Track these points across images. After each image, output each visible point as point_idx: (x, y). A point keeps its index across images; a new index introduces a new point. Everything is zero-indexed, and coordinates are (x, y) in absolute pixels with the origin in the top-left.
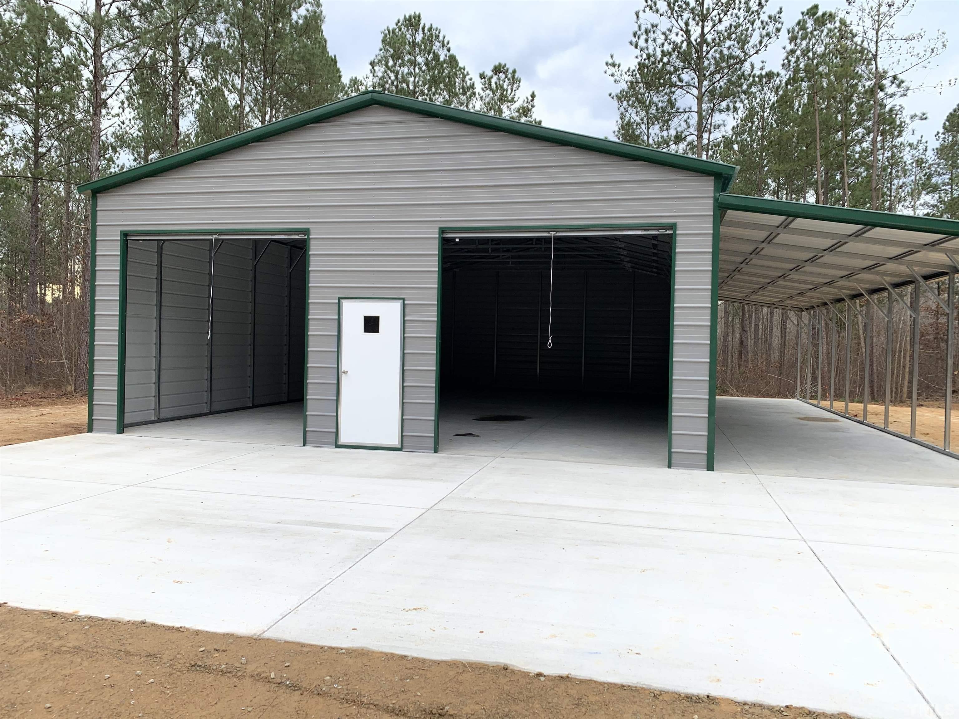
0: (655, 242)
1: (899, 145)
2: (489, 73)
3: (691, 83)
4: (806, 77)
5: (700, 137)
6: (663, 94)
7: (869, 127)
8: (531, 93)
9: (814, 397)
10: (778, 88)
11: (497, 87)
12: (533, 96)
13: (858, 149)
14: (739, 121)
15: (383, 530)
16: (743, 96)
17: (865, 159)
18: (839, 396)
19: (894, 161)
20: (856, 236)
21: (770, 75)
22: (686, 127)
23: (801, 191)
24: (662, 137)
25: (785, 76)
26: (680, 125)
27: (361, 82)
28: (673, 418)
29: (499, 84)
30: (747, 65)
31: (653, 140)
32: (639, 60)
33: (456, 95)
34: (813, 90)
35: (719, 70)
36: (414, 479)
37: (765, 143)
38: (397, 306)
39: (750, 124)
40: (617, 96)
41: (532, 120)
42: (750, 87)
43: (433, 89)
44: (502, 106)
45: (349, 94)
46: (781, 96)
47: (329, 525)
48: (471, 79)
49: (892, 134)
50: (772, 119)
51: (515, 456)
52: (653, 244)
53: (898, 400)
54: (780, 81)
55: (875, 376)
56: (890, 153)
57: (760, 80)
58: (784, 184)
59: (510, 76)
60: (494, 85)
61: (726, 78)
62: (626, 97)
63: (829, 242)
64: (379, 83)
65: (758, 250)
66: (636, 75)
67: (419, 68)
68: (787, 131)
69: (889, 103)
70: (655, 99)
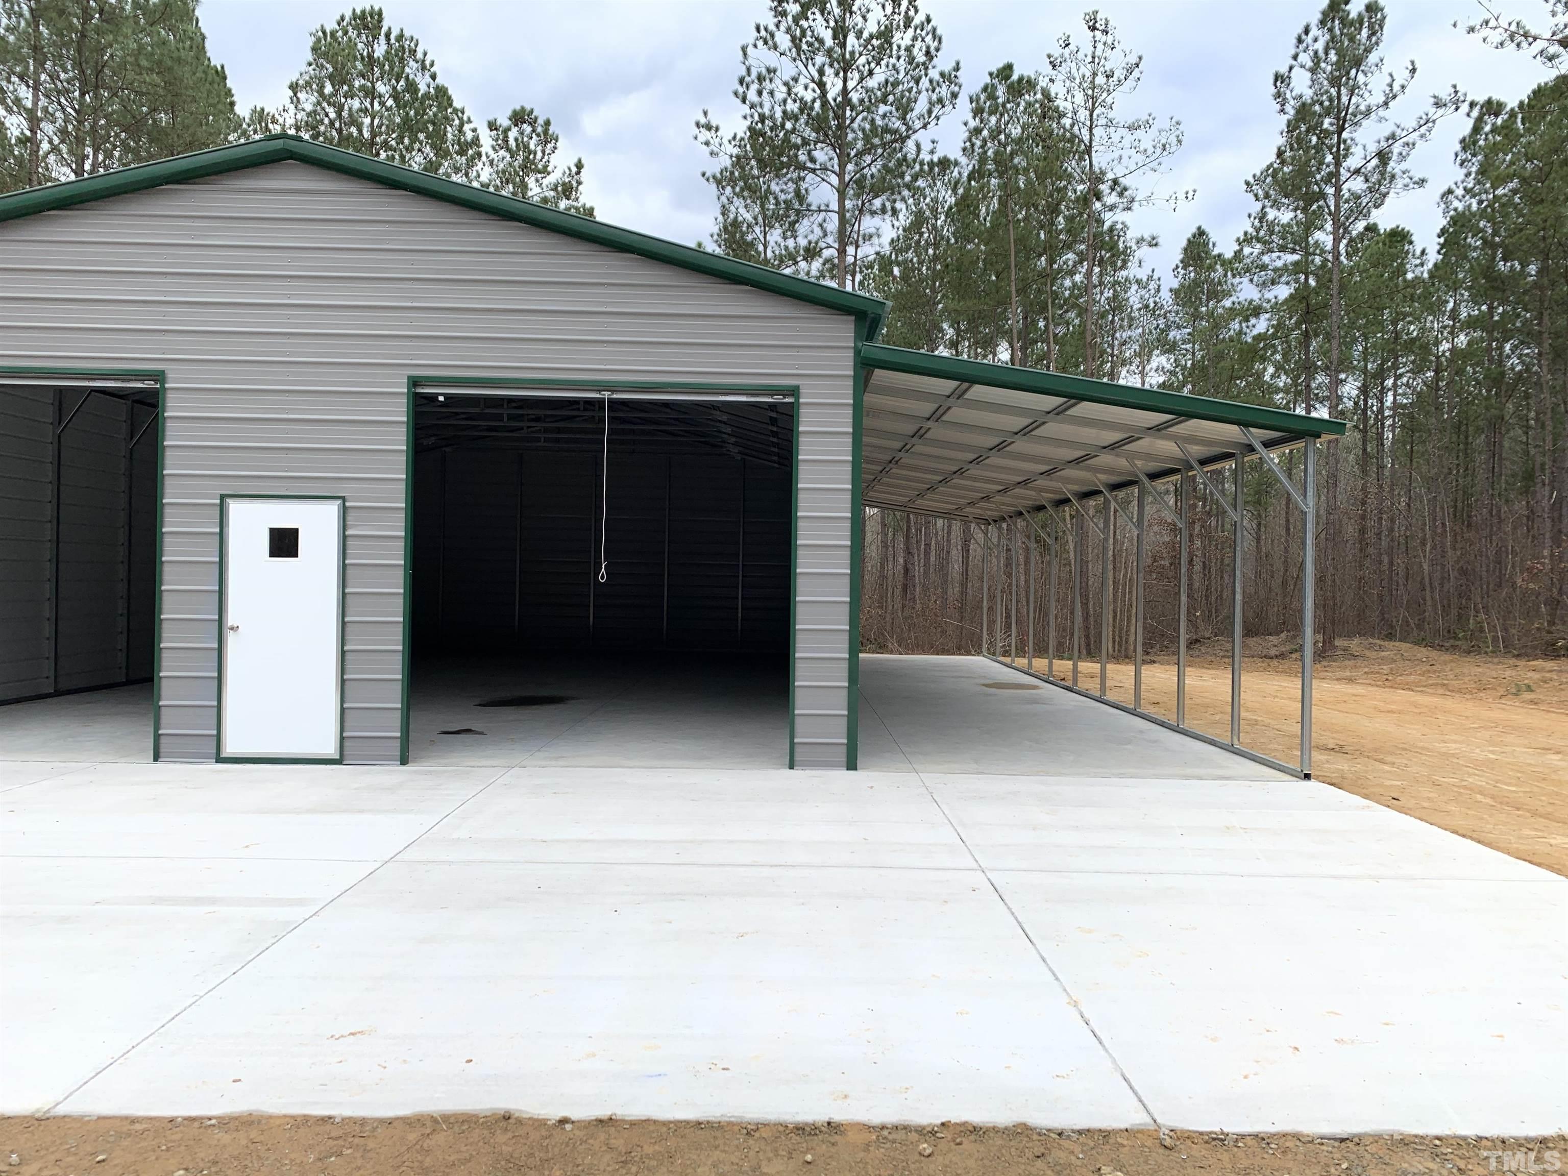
0: (774, 415)
1: (1123, 281)
2: (504, 122)
3: (829, 166)
4: (996, 170)
5: (842, 252)
6: (785, 179)
7: (1082, 252)
8: (575, 160)
9: (1006, 653)
10: (956, 183)
11: (517, 145)
12: (579, 166)
13: (1068, 283)
14: (901, 231)
15: (300, 902)
16: (906, 193)
17: (1077, 299)
18: (1041, 651)
19: (1117, 305)
20: (1058, 414)
21: (945, 164)
22: (821, 235)
23: (989, 344)
24: (786, 248)
25: (966, 165)
26: (812, 232)
27: (273, 116)
28: (797, 690)
29: (522, 142)
30: (910, 145)
31: (773, 252)
32: (748, 123)
33: (446, 154)
34: (1005, 192)
35: (870, 149)
36: (361, 811)
37: (939, 267)
38: (332, 509)
39: (916, 237)
40: (714, 177)
41: (579, 205)
42: (915, 178)
43: (406, 141)
44: (527, 179)
45: (249, 136)
46: (962, 196)
47: (199, 901)
48: (474, 130)
49: (1113, 264)
50: (948, 230)
51: (543, 763)
52: (771, 418)
53: (1122, 655)
54: (960, 173)
55: (1092, 619)
56: (1111, 291)
57: (931, 170)
58: (966, 331)
59: (539, 129)
60: (512, 143)
61: (879, 163)
62: (730, 180)
63: (1020, 422)
64: (307, 122)
65: (922, 431)
66: (745, 146)
67: (379, 103)
68: (969, 251)
69: (1109, 218)
70: (774, 187)
